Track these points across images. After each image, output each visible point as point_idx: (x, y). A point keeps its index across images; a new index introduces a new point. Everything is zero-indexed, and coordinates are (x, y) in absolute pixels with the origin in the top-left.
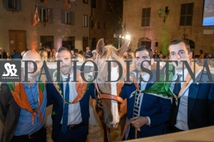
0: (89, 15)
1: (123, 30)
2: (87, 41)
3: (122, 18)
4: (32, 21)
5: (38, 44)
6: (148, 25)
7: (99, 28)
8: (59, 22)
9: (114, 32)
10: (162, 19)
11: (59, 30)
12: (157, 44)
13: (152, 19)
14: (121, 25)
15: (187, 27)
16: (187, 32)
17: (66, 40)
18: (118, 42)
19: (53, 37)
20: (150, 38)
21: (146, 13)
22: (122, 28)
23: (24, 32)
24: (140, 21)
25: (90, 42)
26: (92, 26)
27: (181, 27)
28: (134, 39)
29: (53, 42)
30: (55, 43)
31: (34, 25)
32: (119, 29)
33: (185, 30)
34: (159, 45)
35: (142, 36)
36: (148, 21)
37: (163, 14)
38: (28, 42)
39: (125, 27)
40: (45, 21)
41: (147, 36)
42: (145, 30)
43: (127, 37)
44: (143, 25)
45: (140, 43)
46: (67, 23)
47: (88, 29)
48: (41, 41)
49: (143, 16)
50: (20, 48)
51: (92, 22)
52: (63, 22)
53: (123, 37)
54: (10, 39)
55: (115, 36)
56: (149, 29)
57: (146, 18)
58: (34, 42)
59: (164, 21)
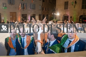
0: (42, 5)
1: (56, 11)
2: (40, 16)
5: (21, 17)
6: (67, 9)
7: (46, 10)
8: (29, 8)
9: (52, 12)
11: (29, 12)
12: (71, 17)
13: (69, 6)
14: (55, 9)
17: (32, 15)
19: (27, 14)
20: (68, 14)
23: (16, 13)
24: (64, 7)
25: (42, 16)
26: (43, 9)
28: (61, 15)
30: (27, 17)
31: (19, 10)
32: (54, 11)
33: (84, 11)
35: (64, 14)
37: (74, 4)
38: (17, 17)
39: (57, 10)
40: (24, 8)
41: (67, 14)
42: (66, 11)
43: (58, 14)
44: (65, 9)
45: (64, 17)
46: (33, 9)
47: (41, 11)
52: (31, 8)
53: (56, 14)
54: (10, 16)
55: (52, 14)
56: (68, 11)
57: (66, 6)
58: (19, 17)
59: (74, 7)
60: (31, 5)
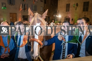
0: (43, 7)
3: (57, 8)
4: (19, 9)
5: (22, 19)
6: (69, 11)
9: (54, 14)
10: (75, 9)
13: (70, 9)
14: (57, 11)
15: (86, 12)
16: (86, 14)
18: (55, 18)
20: (70, 17)
21: (68, 6)
22: (57, 12)
23: (16, 14)
24: (65, 9)
27: (84, 12)
28: (62, 17)
29: (28, 18)
30: (29, 18)
31: (20, 11)
32: (56, 13)
33: (85, 13)
34: (73, 20)
35: (66, 16)
36: (69, 9)
37: (76, 6)
38: (17, 18)
39: (59, 12)
40: (24, 9)
41: (68, 16)
42: (67, 13)
43: (59, 16)
44: (66, 11)
45: (65, 19)
46: (34, 10)
48: (23, 18)
49: (67, 7)
50: (14, 21)
51: (45, 10)
52: (32, 10)
53: (58, 16)
54: (10, 17)
55: (54, 16)
56: (69, 13)
57: (68, 8)
58: (20, 18)
59: (76, 9)
60: (32, 7)
